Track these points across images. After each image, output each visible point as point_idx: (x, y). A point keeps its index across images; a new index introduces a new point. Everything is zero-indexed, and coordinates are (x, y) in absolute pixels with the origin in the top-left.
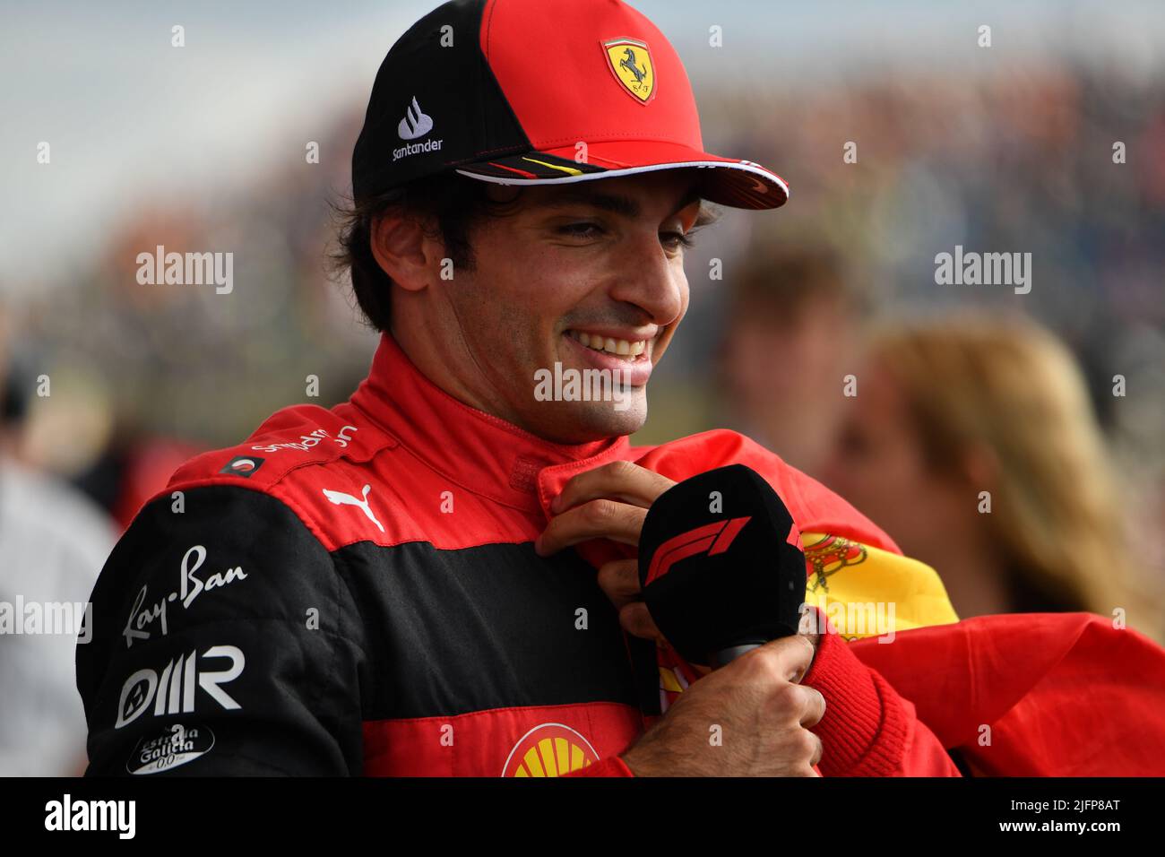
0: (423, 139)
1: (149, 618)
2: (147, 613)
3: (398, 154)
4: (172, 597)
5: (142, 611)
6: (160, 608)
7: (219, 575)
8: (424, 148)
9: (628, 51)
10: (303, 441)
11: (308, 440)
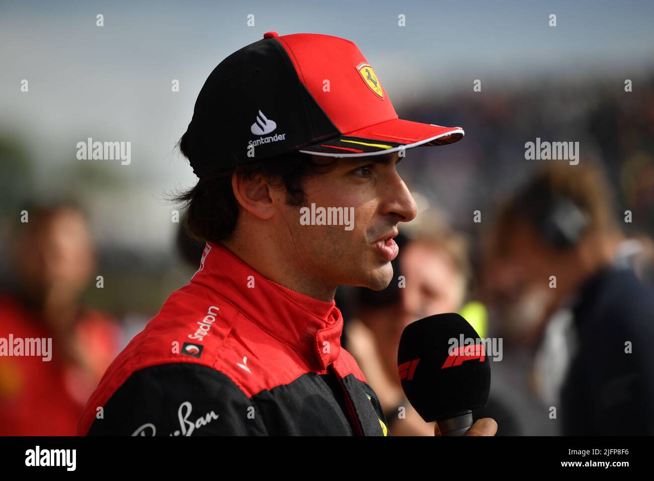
3: (253, 144)
8: (273, 139)
9: (367, 71)
10: (200, 325)
11: (203, 325)
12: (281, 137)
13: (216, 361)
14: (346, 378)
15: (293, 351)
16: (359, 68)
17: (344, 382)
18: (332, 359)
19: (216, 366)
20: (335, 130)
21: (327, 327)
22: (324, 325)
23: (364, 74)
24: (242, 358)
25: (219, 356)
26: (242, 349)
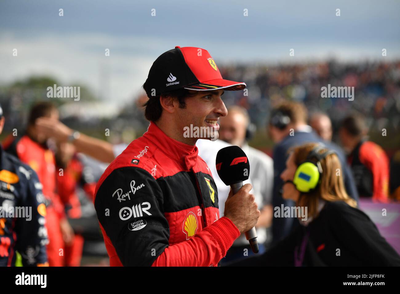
0: (175, 82)
1: (125, 196)
2: (124, 195)
3: (168, 85)
4: (130, 192)
5: (123, 194)
6: (127, 194)
7: (139, 186)
8: (175, 84)
9: (211, 61)
10: (140, 153)
11: (141, 153)
12: (178, 83)
13: (144, 166)
14: (197, 173)
15: (176, 163)
16: (208, 59)
17: (196, 175)
18: (192, 167)
19: (143, 168)
20: (198, 81)
21: (190, 154)
22: (190, 153)
23: (210, 61)
24: (155, 166)
25: (145, 164)
26: (155, 162)
